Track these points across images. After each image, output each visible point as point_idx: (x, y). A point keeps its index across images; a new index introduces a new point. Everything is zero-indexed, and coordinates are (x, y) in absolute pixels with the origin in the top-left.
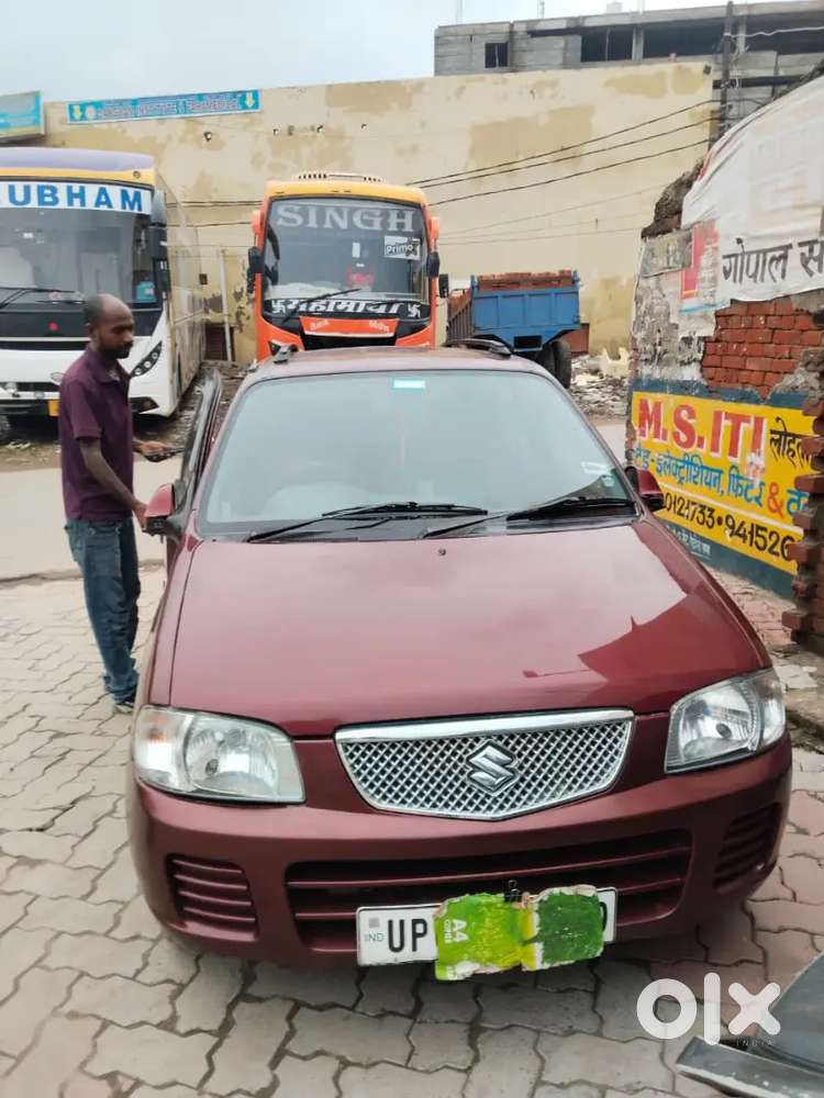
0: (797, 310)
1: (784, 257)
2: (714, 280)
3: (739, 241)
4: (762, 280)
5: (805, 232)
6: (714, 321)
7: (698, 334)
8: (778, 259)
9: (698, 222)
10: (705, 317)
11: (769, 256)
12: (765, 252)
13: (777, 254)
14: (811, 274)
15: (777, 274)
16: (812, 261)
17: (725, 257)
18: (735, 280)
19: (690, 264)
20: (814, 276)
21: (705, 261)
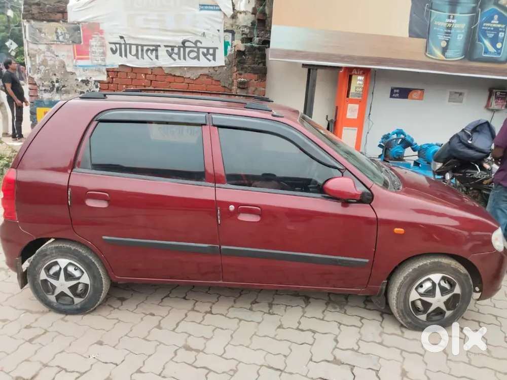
0: (167, 74)
1: (157, 50)
2: (104, 53)
3: (122, 37)
4: (143, 57)
5: (169, 41)
6: (106, 73)
7: (94, 79)
8: (152, 50)
9: (85, 22)
10: (99, 71)
11: (145, 48)
12: (142, 46)
13: (151, 48)
14: (175, 60)
15: (153, 56)
16: (174, 54)
17: (110, 43)
18: (121, 55)
19: (81, 42)
20: (177, 61)
21: (93, 42)
